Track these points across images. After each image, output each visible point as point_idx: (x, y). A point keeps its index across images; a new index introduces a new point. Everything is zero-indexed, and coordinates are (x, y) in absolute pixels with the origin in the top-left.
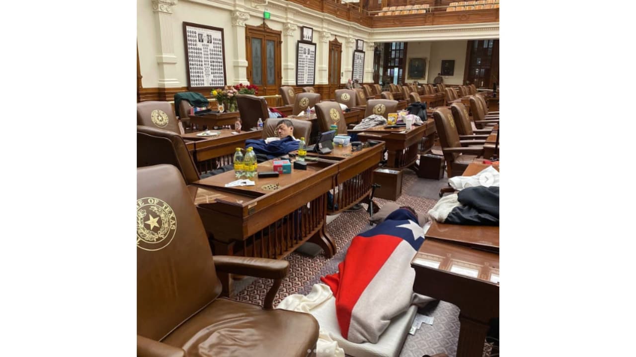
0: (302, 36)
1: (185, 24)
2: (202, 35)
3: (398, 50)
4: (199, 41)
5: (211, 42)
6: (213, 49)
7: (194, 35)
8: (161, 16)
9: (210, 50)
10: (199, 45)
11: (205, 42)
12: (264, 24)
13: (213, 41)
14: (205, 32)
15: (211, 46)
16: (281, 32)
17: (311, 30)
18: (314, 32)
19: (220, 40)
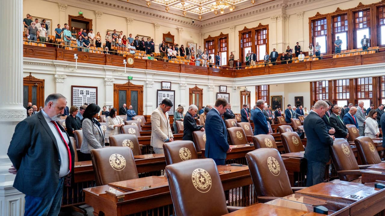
0: (162, 87)
1: (72, 87)
2: (83, 91)
3: (265, 91)
4: (81, 94)
5: (89, 94)
6: (90, 97)
7: (78, 91)
8: (57, 84)
9: (88, 98)
10: (81, 96)
11: (85, 94)
12: (129, 82)
13: (90, 94)
14: (85, 90)
15: (88, 96)
16: (143, 86)
17: (170, 83)
18: (172, 84)
19: (95, 93)
